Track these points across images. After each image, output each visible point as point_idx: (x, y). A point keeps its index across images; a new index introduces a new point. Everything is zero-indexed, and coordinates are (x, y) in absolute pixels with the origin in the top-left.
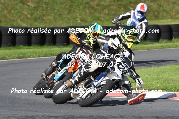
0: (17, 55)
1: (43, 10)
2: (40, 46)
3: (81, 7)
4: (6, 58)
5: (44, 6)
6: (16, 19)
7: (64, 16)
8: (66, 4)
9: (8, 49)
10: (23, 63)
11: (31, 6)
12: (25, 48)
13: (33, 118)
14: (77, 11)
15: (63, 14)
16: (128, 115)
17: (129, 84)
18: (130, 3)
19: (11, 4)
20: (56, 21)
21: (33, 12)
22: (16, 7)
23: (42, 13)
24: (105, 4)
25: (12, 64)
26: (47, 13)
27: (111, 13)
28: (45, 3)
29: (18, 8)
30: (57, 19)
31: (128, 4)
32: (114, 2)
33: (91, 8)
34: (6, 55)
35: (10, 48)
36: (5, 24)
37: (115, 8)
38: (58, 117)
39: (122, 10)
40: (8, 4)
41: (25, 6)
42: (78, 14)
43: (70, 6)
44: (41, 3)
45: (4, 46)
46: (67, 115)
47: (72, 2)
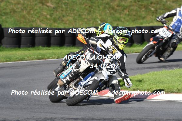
0: (36, 57)
1: (62, 11)
2: (59, 47)
3: (101, 8)
4: (25, 60)
5: (64, 6)
6: (36, 20)
7: (83, 17)
8: (86, 4)
9: (27, 50)
10: (42, 64)
11: (51, 7)
12: (44, 49)
13: (52, 120)
14: (97, 11)
15: (82, 15)
16: (149, 118)
17: (118, 84)
18: (151, 3)
19: (30, 5)
20: (75, 22)
21: (52, 12)
22: (35, 8)
23: (62, 13)
24: (126, 5)
25: (31, 65)
26: (66, 13)
27: (132, 14)
28: (65, 3)
29: (38, 8)
30: (76, 19)
31: (149, 4)
32: (135, 2)
33: (111, 9)
34: (25, 56)
35: (29, 49)
36: (25, 25)
37: (135, 8)
38: (77, 119)
39: (143, 11)
40: (28, 5)
41: (45, 6)
42: (98, 15)
43: (90, 7)
44: (60, 3)
45: (23, 47)
46: (87, 117)
47: (92, 2)
